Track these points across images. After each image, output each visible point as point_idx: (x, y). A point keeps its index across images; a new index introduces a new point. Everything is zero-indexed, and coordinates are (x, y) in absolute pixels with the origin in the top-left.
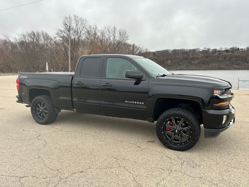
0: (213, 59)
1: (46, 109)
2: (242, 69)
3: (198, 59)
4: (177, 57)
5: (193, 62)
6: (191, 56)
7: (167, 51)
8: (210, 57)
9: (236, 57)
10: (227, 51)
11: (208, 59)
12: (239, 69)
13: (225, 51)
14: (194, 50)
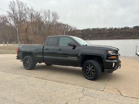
0: (114, 34)
1: (30, 62)
2: (131, 39)
3: (106, 33)
4: (95, 32)
5: (104, 35)
6: (102, 32)
7: (89, 29)
8: (113, 32)
9: (127, 32)
10: (122, 29)
11: (112, 33)
12: (129, 39)
13: (121, 29)
14: (104, 29)
